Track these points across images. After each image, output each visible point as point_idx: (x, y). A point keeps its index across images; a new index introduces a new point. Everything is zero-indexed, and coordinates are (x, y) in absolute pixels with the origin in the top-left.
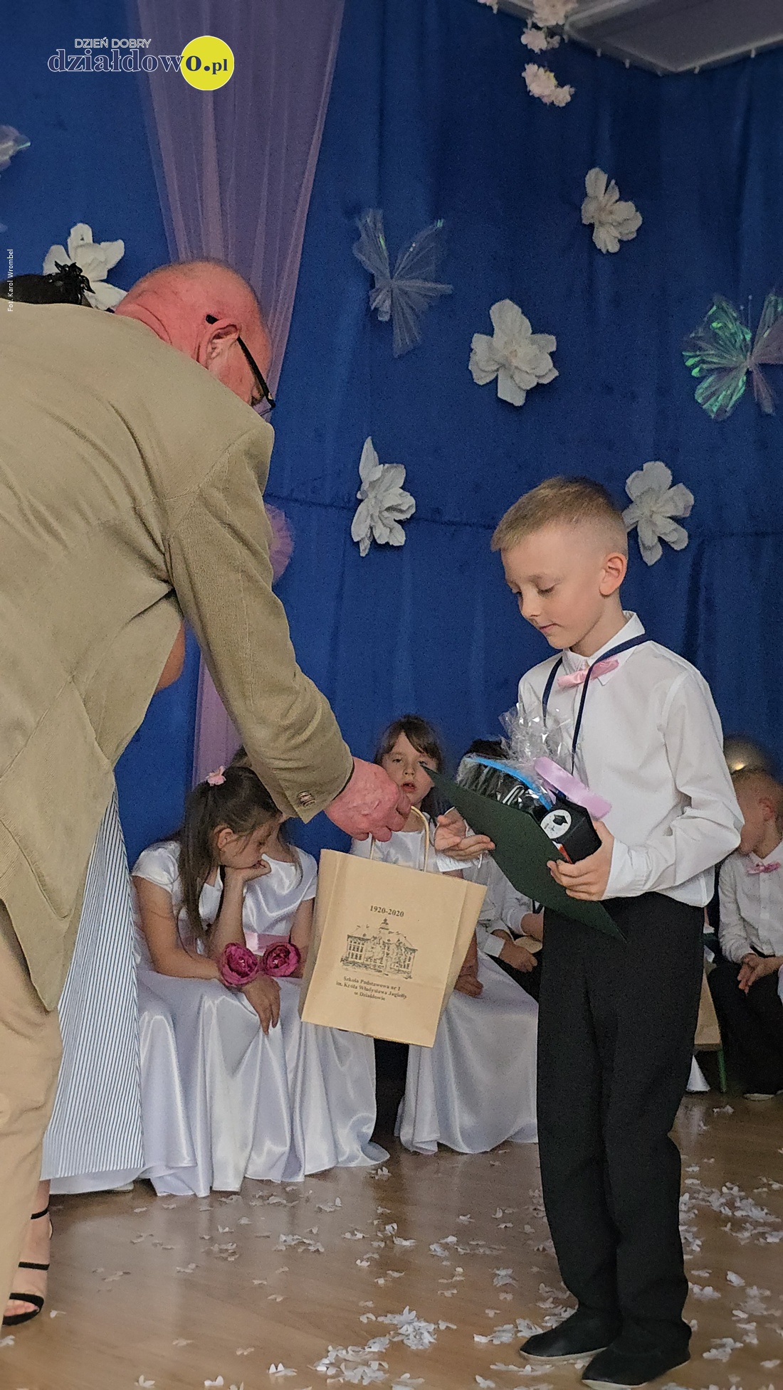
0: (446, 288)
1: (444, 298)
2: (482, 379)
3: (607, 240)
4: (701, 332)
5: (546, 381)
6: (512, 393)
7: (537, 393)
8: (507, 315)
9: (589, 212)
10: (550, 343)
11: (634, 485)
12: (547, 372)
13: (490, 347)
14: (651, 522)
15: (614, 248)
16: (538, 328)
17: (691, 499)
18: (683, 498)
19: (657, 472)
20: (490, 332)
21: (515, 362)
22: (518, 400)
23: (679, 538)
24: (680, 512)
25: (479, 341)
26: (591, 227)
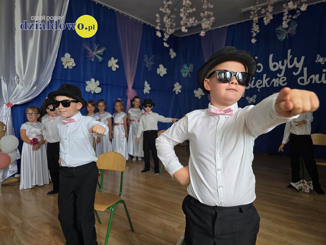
0: (154, 63)
1: (154, 64)
2: (158, 73)
3: (172, 57)
4: (183, 68)
5: (166, 74)
6: (162, 75)
7: (165, 75)
8: (161, 66)
9: (170, 53)
10: (166, 69)
11: (175, 85)
12: (166, 73)
13: (159, 70)
14: (177, 89)
15: (173, 58)
16: (165, 67)
17: (181, 87)
18: (180, 87)
19: (178, 84)
20: (159, 68)
21: (162, 72)
22: (162, 76)
23: (180, 91)
24: (180, 88)
25: (158, 69)
26: (170, 56)
